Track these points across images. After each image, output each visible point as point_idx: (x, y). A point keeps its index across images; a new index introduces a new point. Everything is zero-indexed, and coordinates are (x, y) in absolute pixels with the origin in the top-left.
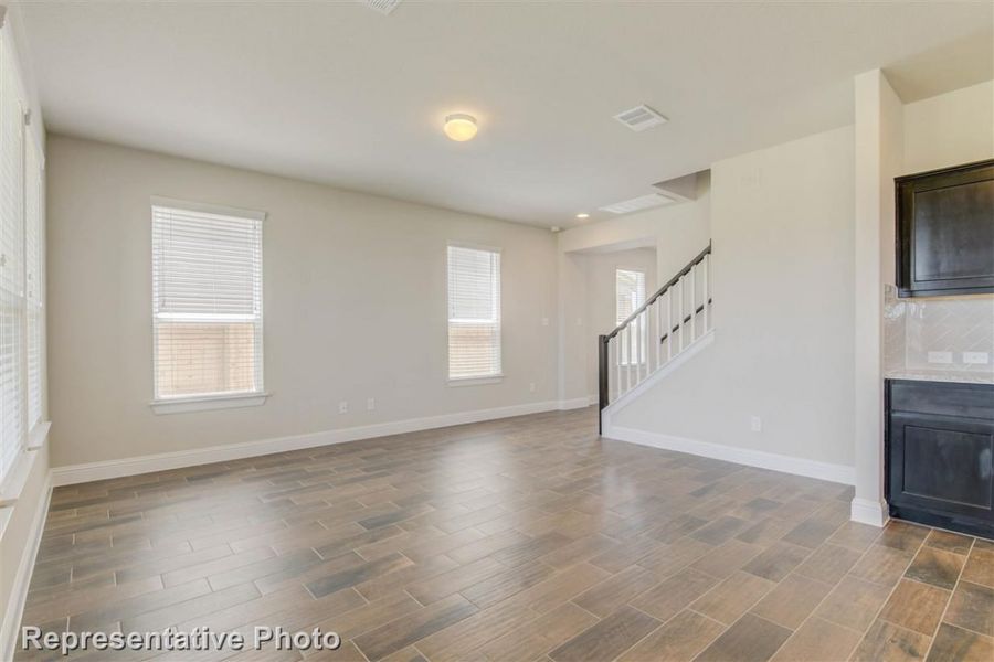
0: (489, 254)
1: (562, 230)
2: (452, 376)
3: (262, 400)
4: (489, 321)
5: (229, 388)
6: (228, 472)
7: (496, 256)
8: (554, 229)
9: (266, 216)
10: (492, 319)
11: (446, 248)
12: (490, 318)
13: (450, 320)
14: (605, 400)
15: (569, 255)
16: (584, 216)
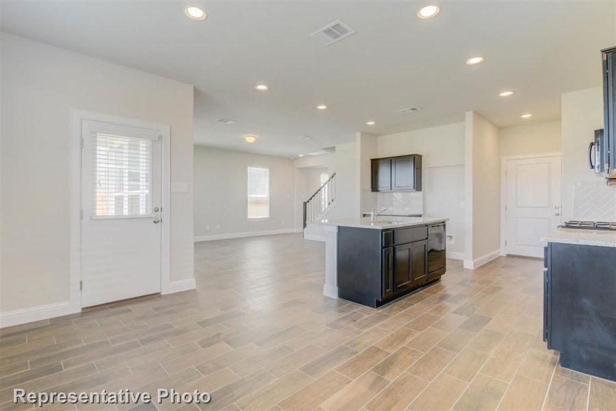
0: (264, 169)
1: (295, 159)
2: (249, 217)
4: (264, 196)
7: (268, 170)
8: (292, 158)
11: (247, 167)
12: (265, 194)
13: (249, 196)
14: (305, 225)
15: (299, 169)
16: (301, 155)
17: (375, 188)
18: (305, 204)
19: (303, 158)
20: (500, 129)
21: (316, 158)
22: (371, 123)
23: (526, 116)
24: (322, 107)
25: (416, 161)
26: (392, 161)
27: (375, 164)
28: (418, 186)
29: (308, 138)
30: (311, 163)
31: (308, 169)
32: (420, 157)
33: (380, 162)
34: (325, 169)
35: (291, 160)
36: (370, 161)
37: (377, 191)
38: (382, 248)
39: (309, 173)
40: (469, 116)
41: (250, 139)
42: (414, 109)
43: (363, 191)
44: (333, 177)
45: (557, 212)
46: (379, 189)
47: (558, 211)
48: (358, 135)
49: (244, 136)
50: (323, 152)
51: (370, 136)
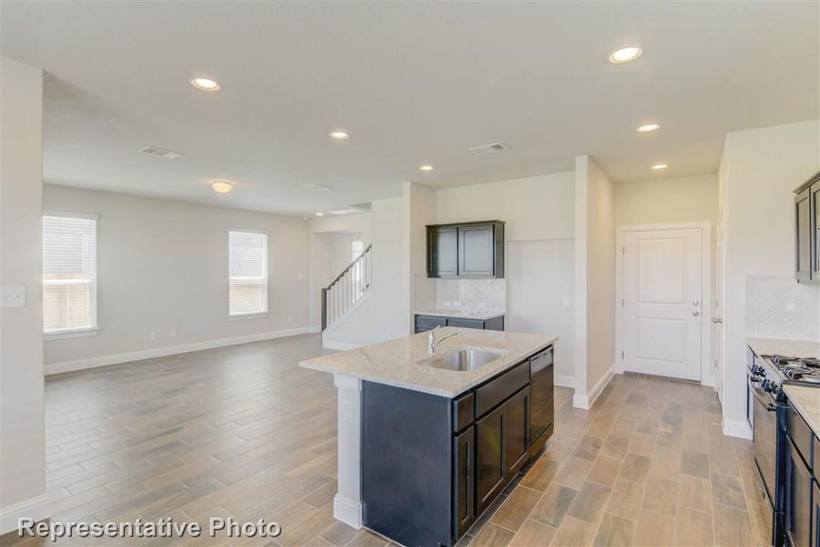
0: (260, 235)
1: (311, 219)
2: (232, 313)
3: (95, 333)
4: (260, 278)
5: (65, 327)
6: (71, 377)
7: (265, 236)
8: (306, 219)
9: (100, 217)
10: (262, 277)
11: (228, 232)
12: (260, 275)
13: (231, 278)
14: (324, 326)
15: (317, 234)
16: (320, 214)
17: (432, 271)
18: (324, 292)
19: (323, 217)
20: (616, 185)
21: (342, 219)
22: (427, 168)
23: (659, 167)
24: (340, 135)
25: (496, 229)
26: (458, 228)
27: (433, 232)
28: (498, 270)
29: (325, 189)
30: (334, 226)
31: (330, 235)
32: (502, 224)
33: (441, 230)
34: (358, 236)
35: (305, 221)
36: (425, 228)
37: (437, 276)
38: (454, 434)
39: (334, 241)
40: (582, 162)
41: (222, 187)
42: (497, 147)
43: (415, 276)
44: (368, 251)
45: (695, 311)
46: (440, 273)
47: (698, 309)
48: (406, 187)
49: (211, 181)
50: (353, 210)
51: (425, 189)
